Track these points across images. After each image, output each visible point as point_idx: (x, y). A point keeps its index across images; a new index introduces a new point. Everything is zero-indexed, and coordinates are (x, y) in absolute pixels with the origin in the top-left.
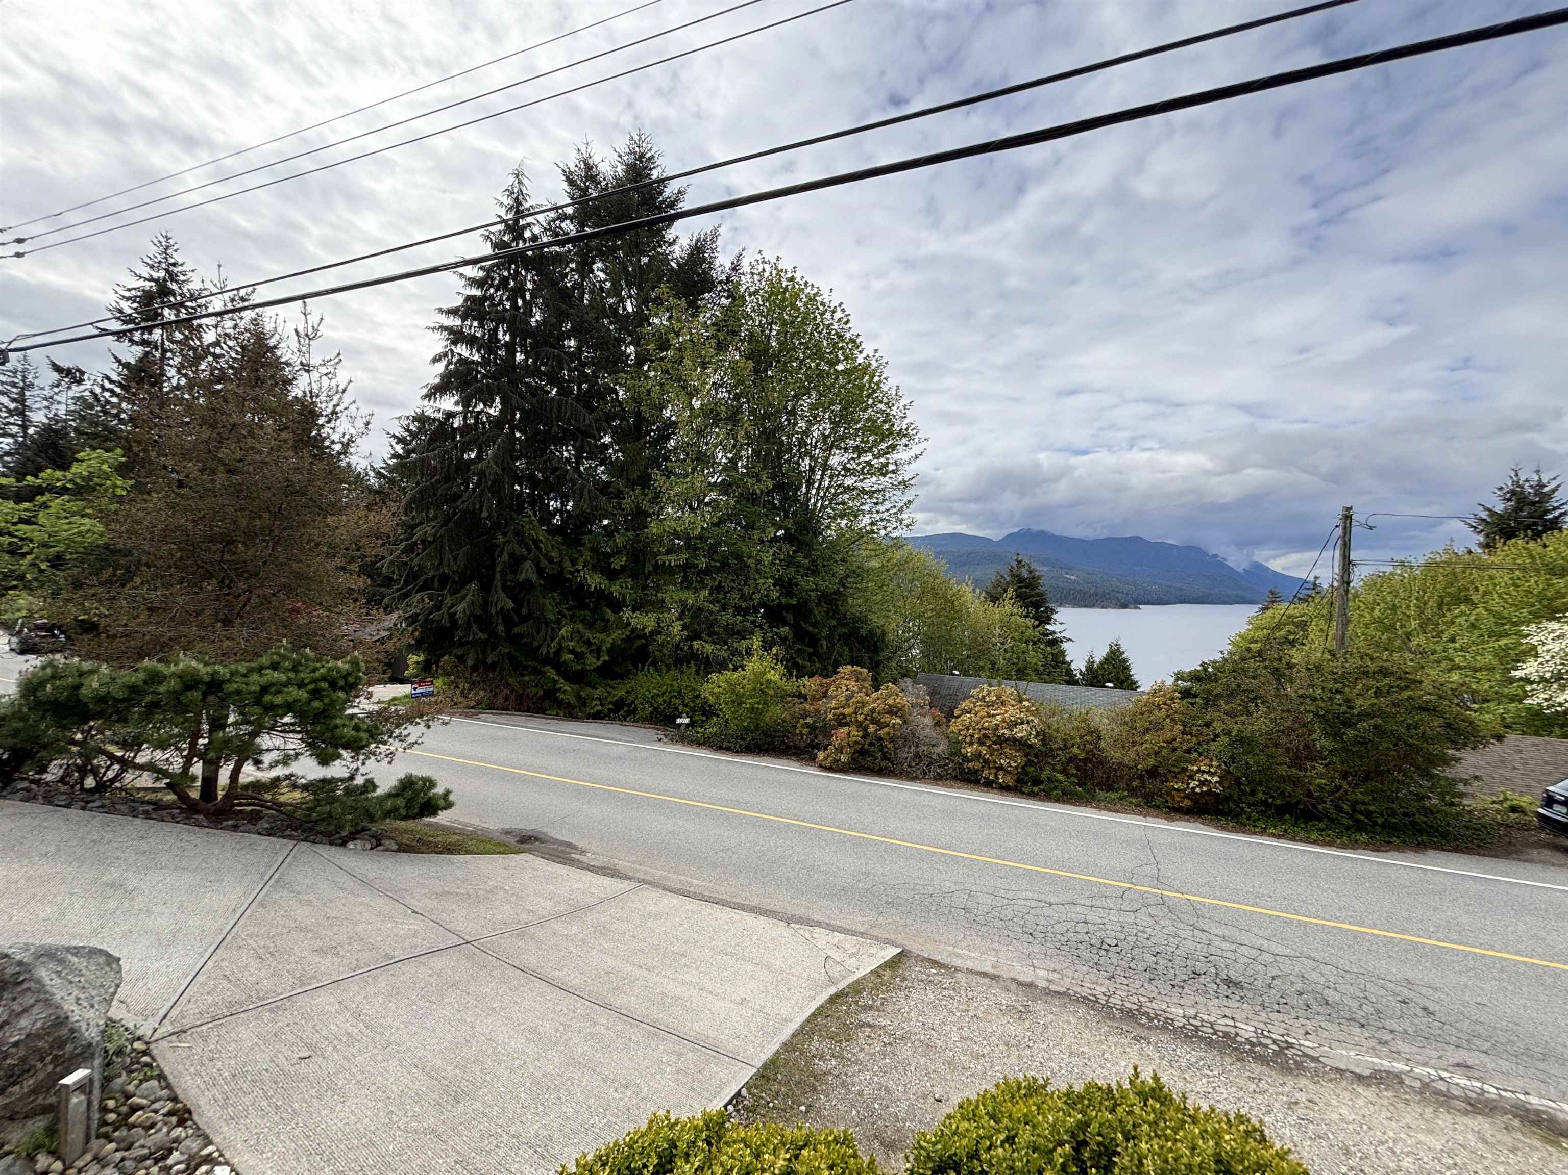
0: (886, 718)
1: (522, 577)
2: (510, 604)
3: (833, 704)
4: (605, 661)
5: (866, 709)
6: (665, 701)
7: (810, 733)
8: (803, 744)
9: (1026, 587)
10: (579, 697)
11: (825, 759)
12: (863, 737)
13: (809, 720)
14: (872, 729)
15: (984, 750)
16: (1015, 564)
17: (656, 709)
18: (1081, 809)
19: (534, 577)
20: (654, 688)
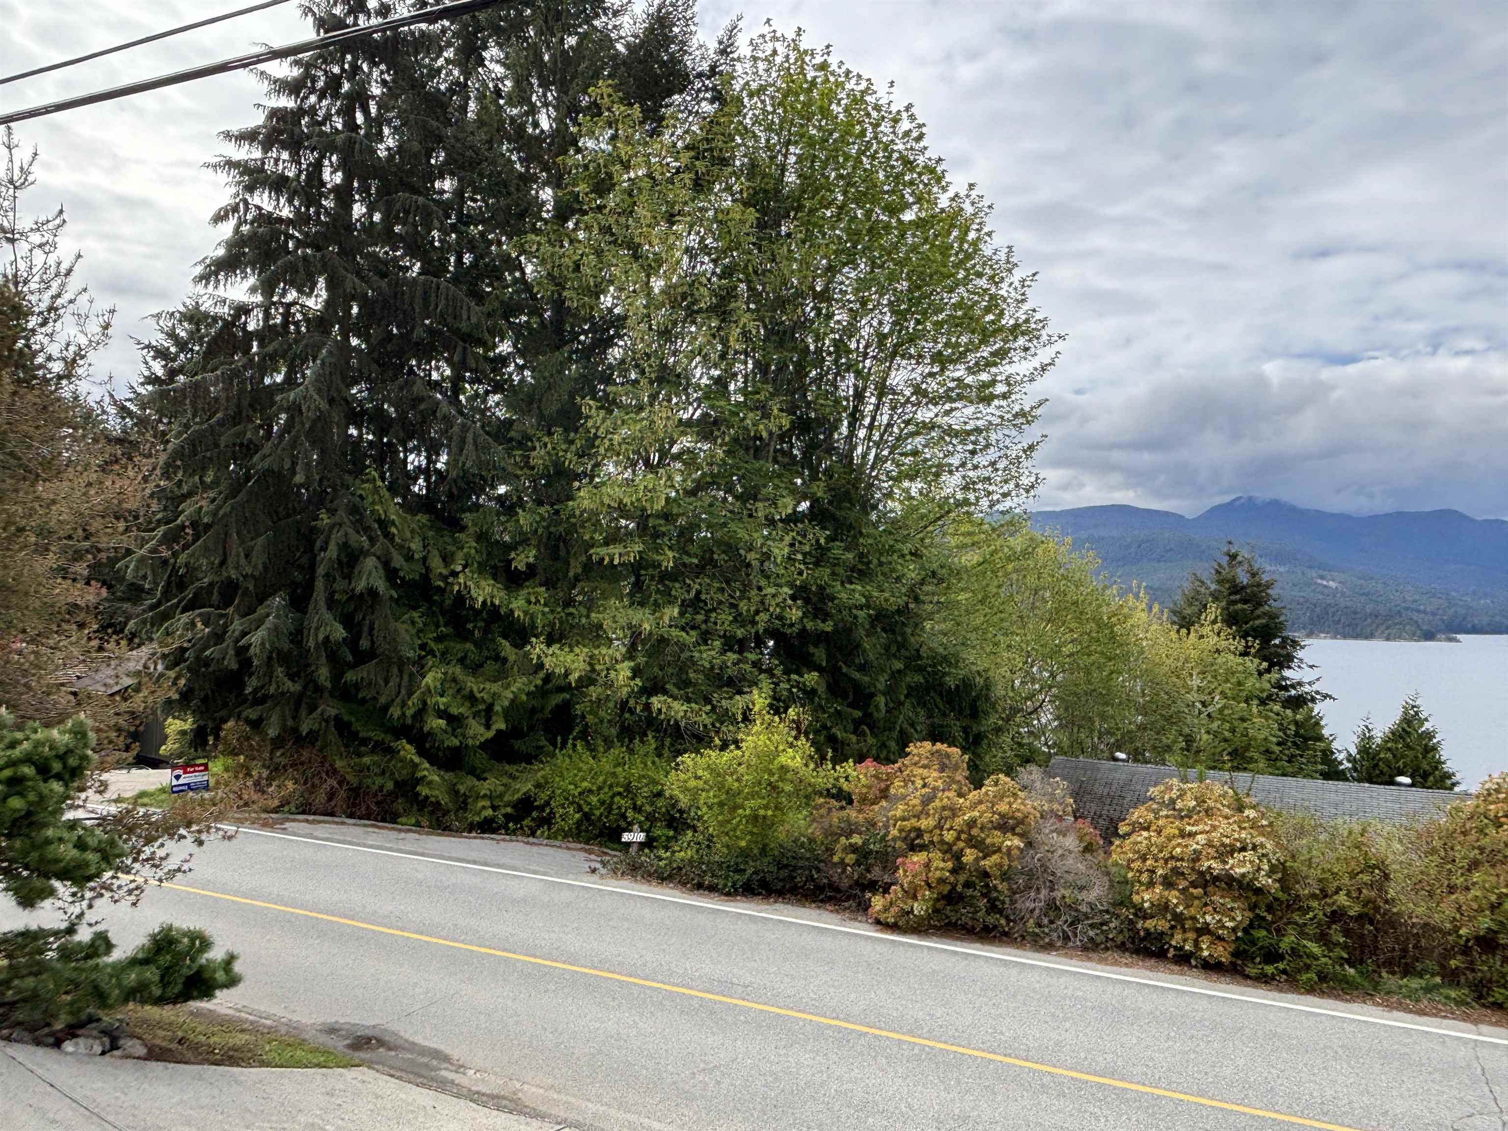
0: (995, 838)
1: (361, 586)
2: (339, 632)
3: (900, 810)
4: (499, 732)
5: (957, 820)
6: (602, 803)
7: (858, 863)
8: (845, 883)
9: (1245, 602)
10: (454, 792)
11: (886, 910)
12: (953, 871)
13: (856, 839)
14: (969, 856)
15: (1174, 897)
16: (1225, 561)
17: (587, 816)
18: (1355, 1006)
19: (381, 585)
20: (584, 779)
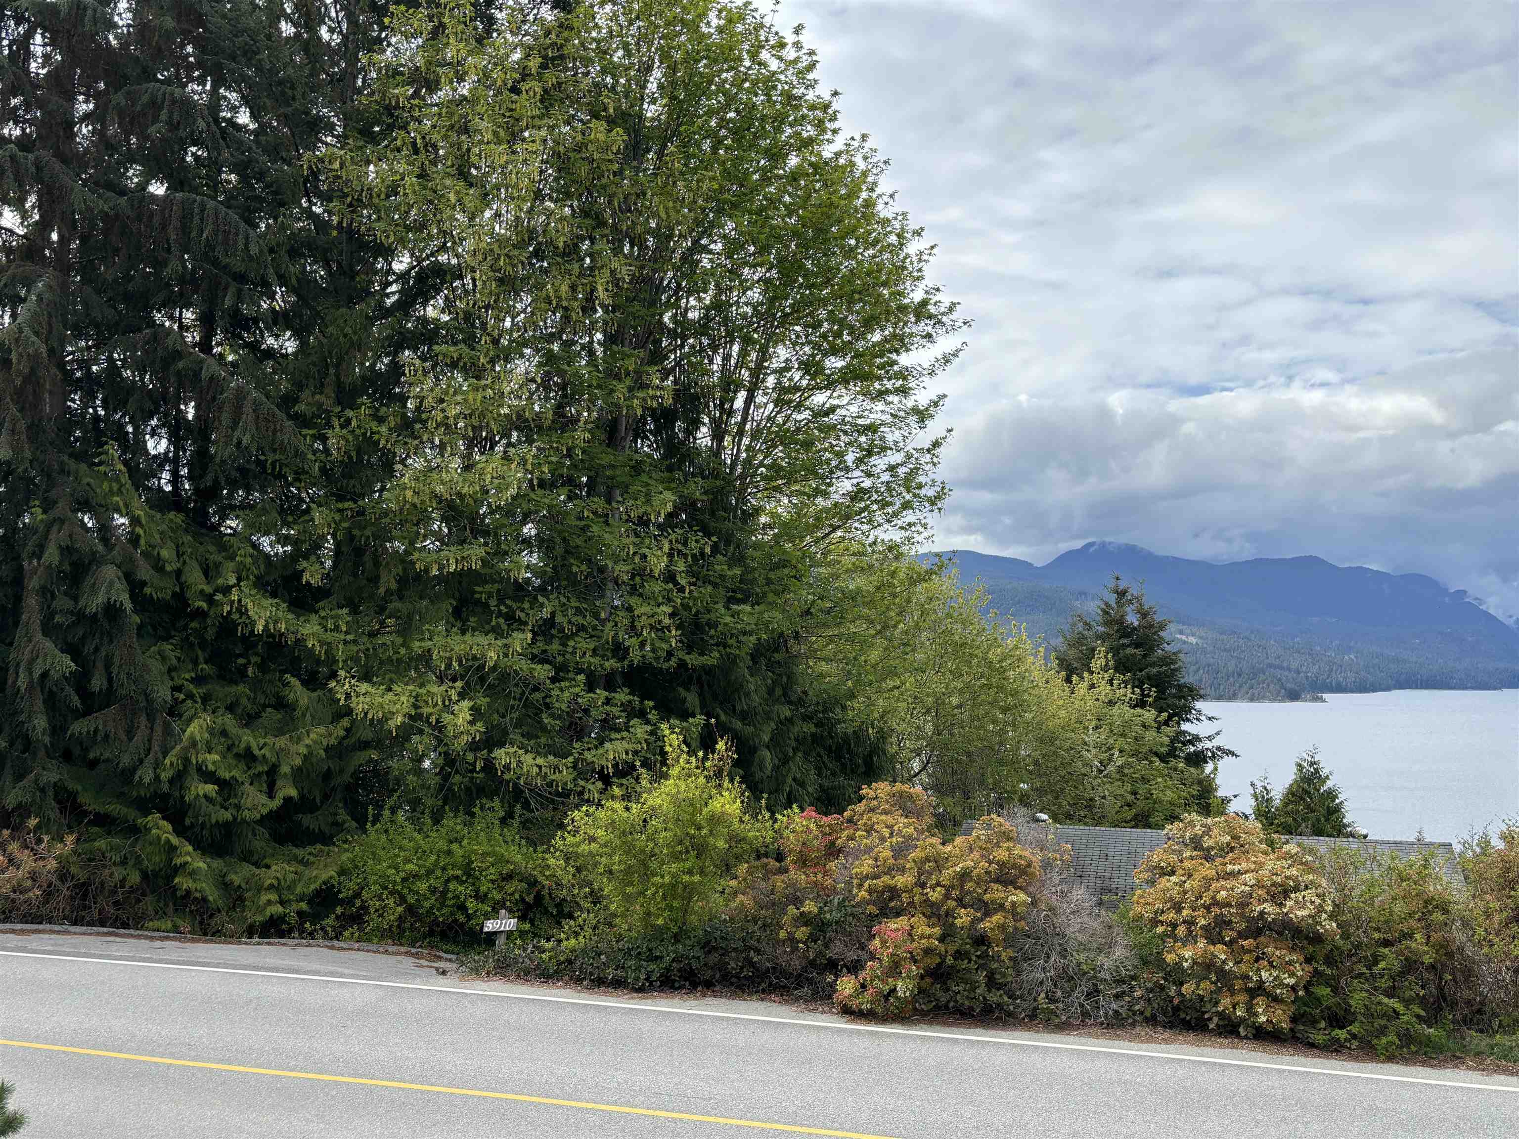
0: (997, 893)
1: (94, 603)
2: (67, 664)
3: (866, 866)
4: (288, 800)
5: (945, 873)
6: (433, 890)
7: (813, 938)
8: (797, 964)
10: (225, 885)
11: (857, 994)
12: (942, 939)
13: (810, 907)
14: (963, 918)
15: (1220, 952)
17: (411, 910)
18: (1449, 1072)
19: (125, 599)
20: (408, 861)
